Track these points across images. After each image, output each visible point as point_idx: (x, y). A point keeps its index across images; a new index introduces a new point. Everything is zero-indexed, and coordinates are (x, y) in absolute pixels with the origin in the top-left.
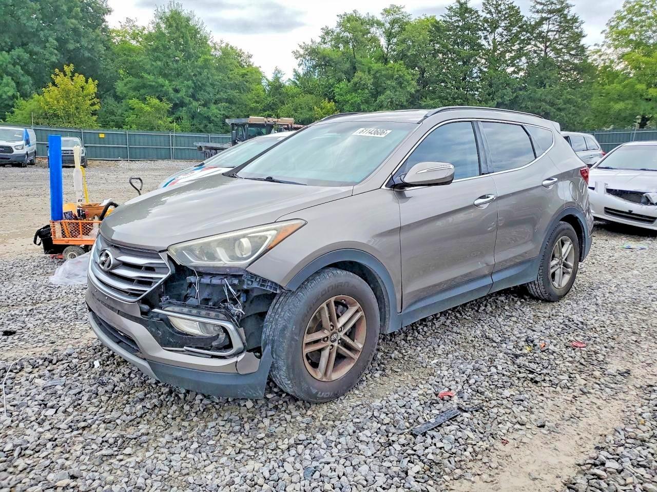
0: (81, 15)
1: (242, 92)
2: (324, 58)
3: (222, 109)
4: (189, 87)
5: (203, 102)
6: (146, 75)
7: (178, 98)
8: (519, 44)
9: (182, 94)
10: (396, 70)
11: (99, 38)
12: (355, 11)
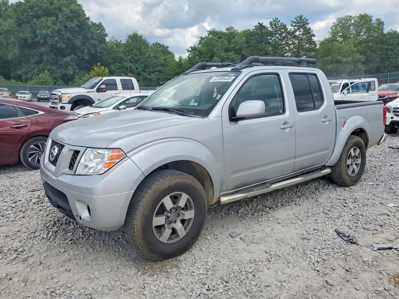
0: (97, 38)
1: (165, 67)
2: (199, 52)
3: (156, 75)
4: (142, 67)
5: (148, 73)
6: (124, 63)
7: (138, 72)
8: (285, 41)
9: (139, 70)
10: (231, 55)
11: (104, 47)
12: (214, 29)
